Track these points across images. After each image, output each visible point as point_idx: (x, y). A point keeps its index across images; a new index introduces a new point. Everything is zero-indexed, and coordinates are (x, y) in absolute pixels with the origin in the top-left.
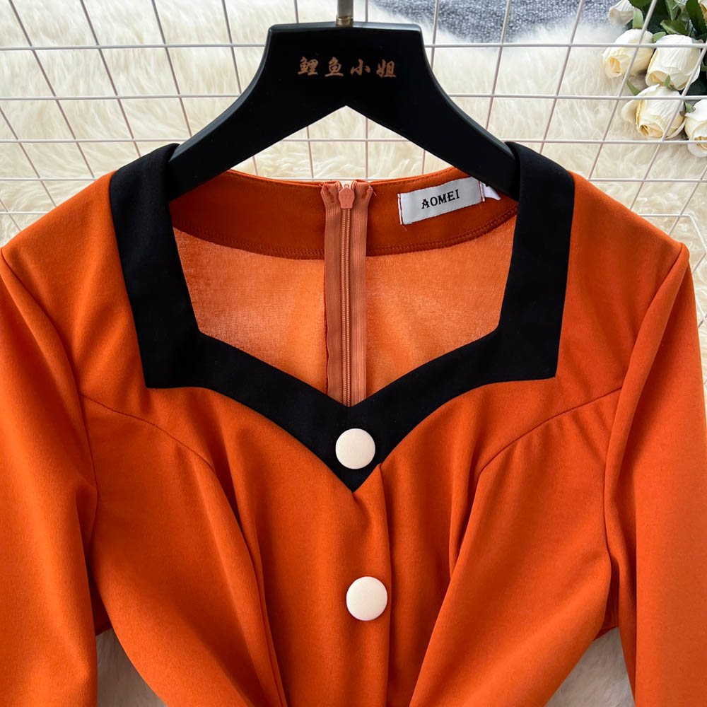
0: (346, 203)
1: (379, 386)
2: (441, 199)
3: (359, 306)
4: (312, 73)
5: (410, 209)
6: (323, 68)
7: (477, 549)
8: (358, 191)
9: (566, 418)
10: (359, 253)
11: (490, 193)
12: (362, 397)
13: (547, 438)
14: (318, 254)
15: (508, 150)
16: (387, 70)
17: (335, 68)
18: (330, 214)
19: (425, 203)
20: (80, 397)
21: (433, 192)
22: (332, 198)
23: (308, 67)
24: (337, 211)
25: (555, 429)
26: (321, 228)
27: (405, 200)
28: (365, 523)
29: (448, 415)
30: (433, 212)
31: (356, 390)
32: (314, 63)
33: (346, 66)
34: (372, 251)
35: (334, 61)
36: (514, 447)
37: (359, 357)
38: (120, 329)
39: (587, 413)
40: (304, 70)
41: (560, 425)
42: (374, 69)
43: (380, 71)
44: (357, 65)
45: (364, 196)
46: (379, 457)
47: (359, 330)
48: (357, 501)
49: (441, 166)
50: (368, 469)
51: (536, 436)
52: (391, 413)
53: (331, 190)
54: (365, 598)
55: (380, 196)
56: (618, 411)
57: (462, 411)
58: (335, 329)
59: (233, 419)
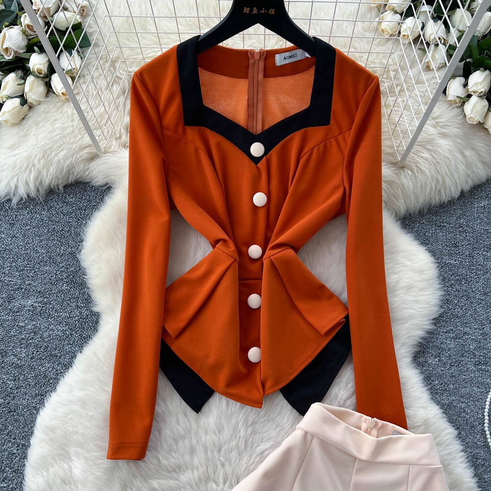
0: (257, 57)
1: (266, 127)
2: (290, 57)
3: (260, 96)
4: (248, 12)
5: (279, 60)
6: (251, 11)
7: (298, 182)
8: (262, 53)
10: (261, 76)
11: (307, 55)
12: (260, 132)
13: (325, 147)
14: (246, 76)
15: (313, 39)
16: (272, 11)
17: (255, 11)
18: (251, 61)
19: (285, 58)
20: (162, 127)
21: (287, 54)
22: (252, 56)
24: (254, 60)
25: (328, 144)
26: (248, 67)
27: (277, 56)
28: (260, 175)
29: (290, 140)
30: (287, 61)
31: (258, 129)
32: (249, 9)
33: (259, 10)
34: (266, 76)
35: (255, 8)
36: (313, 150)
37: (260, 117)
38: (177, 102)
39: (340, 138)
40: (245, 11)
41: (330, 142)
42: (268, 11)
43: (270, 12)
44: (262, 10)
45: (263, 55)
46: (266, 153)
47: (260, 106)
48: (258, 168)
49: (289, 45)
50: (262, 157)
51: (321, 146)
52: (270, 137)
53: (252, 53)
54: (259, 199)
55: (269, 55)
56: (350, 136)
57: (296, 138)
58: (251, 105)
59: (214, 138)
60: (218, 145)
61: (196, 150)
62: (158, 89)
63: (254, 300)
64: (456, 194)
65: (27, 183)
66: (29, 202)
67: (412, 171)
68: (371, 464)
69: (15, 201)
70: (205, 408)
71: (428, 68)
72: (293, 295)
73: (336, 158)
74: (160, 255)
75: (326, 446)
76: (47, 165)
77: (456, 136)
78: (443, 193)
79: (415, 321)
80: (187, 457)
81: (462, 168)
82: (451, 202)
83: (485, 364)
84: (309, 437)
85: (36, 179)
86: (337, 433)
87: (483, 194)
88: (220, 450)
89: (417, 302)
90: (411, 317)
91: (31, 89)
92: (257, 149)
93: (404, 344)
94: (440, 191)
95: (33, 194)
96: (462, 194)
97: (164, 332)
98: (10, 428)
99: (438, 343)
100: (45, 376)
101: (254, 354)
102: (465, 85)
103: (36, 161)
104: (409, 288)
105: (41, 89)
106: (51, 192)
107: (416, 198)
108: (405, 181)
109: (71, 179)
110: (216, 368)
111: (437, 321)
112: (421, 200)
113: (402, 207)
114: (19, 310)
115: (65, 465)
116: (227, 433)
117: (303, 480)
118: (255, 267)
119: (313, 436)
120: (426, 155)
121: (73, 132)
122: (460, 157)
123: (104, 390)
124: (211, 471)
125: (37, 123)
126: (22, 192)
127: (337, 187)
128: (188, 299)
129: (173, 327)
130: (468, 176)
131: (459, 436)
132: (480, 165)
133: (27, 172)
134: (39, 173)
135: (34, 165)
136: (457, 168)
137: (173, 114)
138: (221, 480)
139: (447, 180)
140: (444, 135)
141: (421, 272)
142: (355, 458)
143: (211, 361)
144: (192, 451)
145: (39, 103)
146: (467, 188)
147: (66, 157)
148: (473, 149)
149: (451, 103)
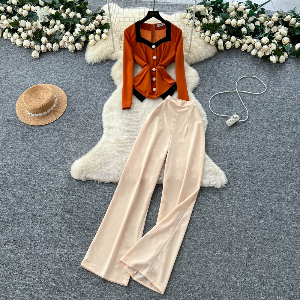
0: (153, 25)
1: (156, 42)
2: (161, 25)
3: (154, 34)
5: (158, 26)
8: (154, 24)
9: (172, 45)
10: (154, 30)
11: (165, 24)
13: (170, 46)
14: (151, 30)
15: (166, 21)
16: (156, 14)
17: (153, 14)
20: (131, 42)
21: (160, 24)
23: (151, 14)
26: (151, 28)
27: (158, 25)
29: (162, 45)
30: (160, 26)
31: (154, 42)
34: (155, 30)
36: (167, 46)
37: (154, 39)
38: (135, 36)
39: (173, 44)
46: (156, 48)
47: (154, 37)
48: (154, 51)
49: (161, 22)
50: (155, 49)
51: (169, 46)
52: (157, 44)
53: (152, 24)
54: (155, 58)
55: (156, 25)
56: (175, 43)
57: (163, 44)
58: (152, 37)
59: (143, 45)
60: (144, 46)
61: (139, 47)
62: (130, 33)
63: (154, 79)
64: (204, 59)
65: (97, 59)
66: (96, 64)
67: (192, 53)
68: (181, 107)
69: (93, 64)
70: (144, 101)
71: (196, 31)
72: (163, 77)
73: (173, 48)
74: (132, 70)
75: (171, 103)
76: (101, 55)
77: (202, 46)
78: (200, 59)
79: (193, 83)
80: (140, 110)
81: (204, 53)
82: (203, 62)
83: (210, 94)
84: (167, 101)
85: (99, 58)
86: (174, 101)
87: (211, 60)
88: (147, 108)
89: (193, 80)
90: (191, 83)
91: (97, 37)
92: (154, 47)
93: (189, 88)
94: (199, 58)
95: (98, 62)
96: (205, 59)
97: (134, 86)
98: (97, 108)
99: (199, 90)
100: (105, 99)
101: (154, 89)
102: (205, 34)
103: (99, 53)
104: (191, 77)
105: (99, 37)
106: (102, 62)
107: (193, 60)
108: (190, 55)
109: (107, 58)
110: (146, 92)
111: (198, 85)
112: (195, 60)
113: (190, 61)
114: (97, 86)
115: (112, 113)
116: (149, 105)
117: (166, 110)
118: (154, 73)
119: (168, 100)
120: (195, 50)
121: (108, 47)
122: (204, 50)
123: (120, 98)
124: (145, 112)
125: (98, 45)
126: (95, 61)
127: (173, 54)
128: (138, 80)
129: (136, 84)
130: (206, 55)
131: (203, 106)
132: (209, 52)
133: (96, 56)
134: (100, 56)
135: (98, 54)
136: (203, 52)
137: (134, 39)
138: (147, 113)
139: (201, 55)
140: (200, 46)
141: (194, 73)
142: (178, 106)
143: (144, 90)
144: (141, 109)
145: (99, 40)
146: (206, 58)
147: (106, 52)
148: (207, 49)
149: (202, 39)
